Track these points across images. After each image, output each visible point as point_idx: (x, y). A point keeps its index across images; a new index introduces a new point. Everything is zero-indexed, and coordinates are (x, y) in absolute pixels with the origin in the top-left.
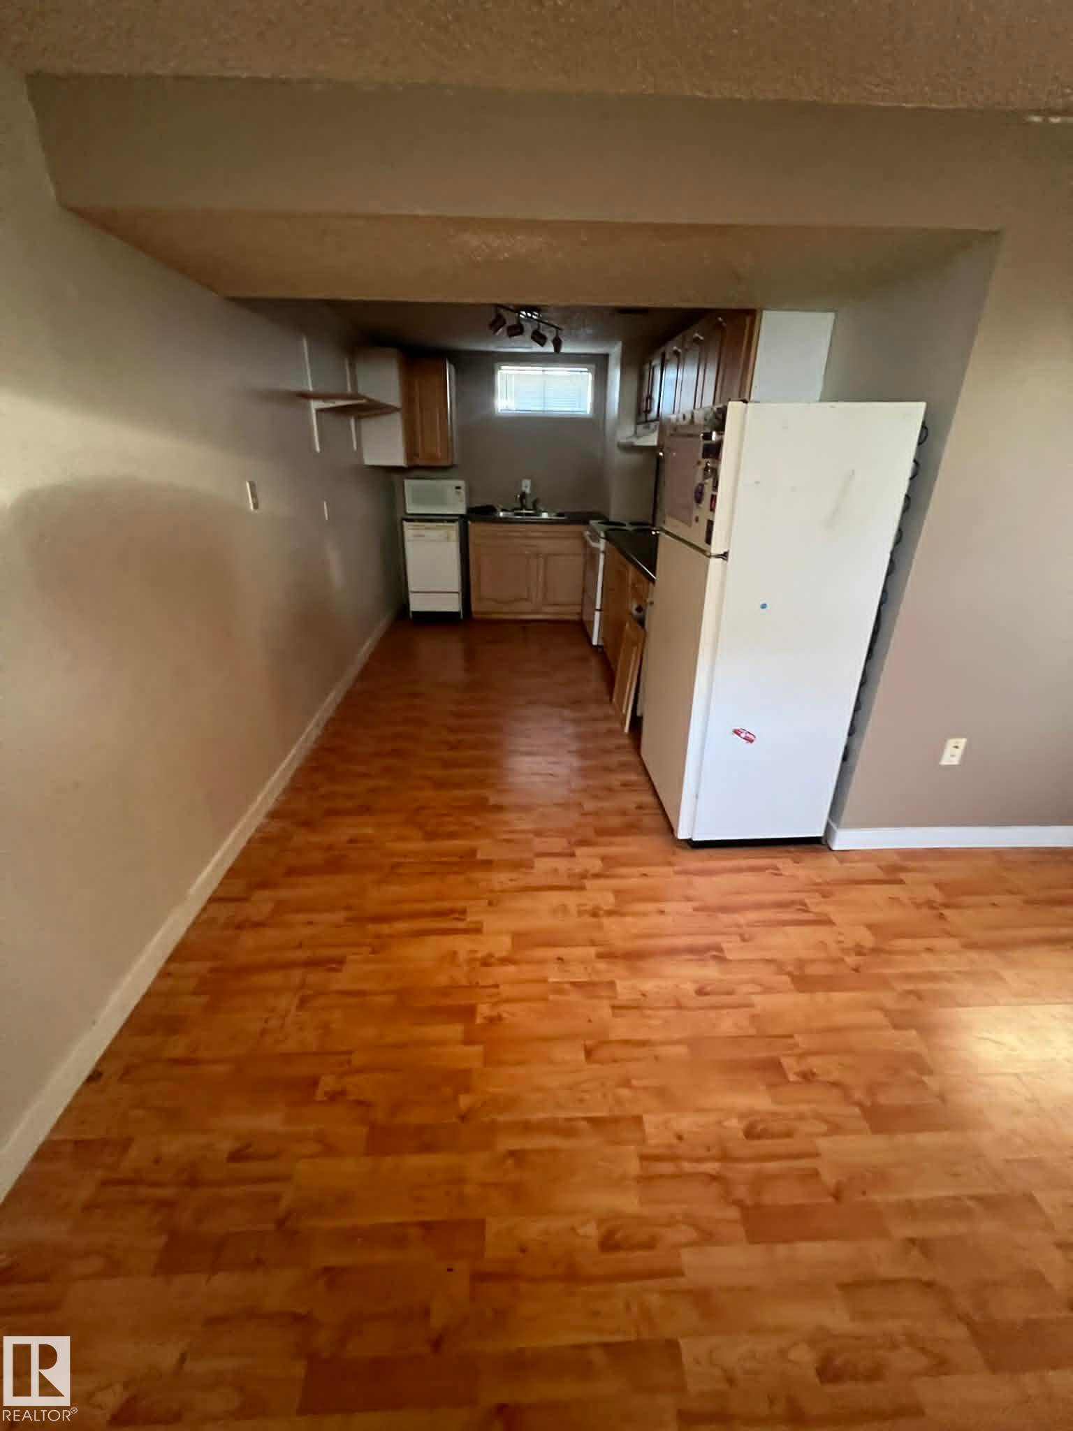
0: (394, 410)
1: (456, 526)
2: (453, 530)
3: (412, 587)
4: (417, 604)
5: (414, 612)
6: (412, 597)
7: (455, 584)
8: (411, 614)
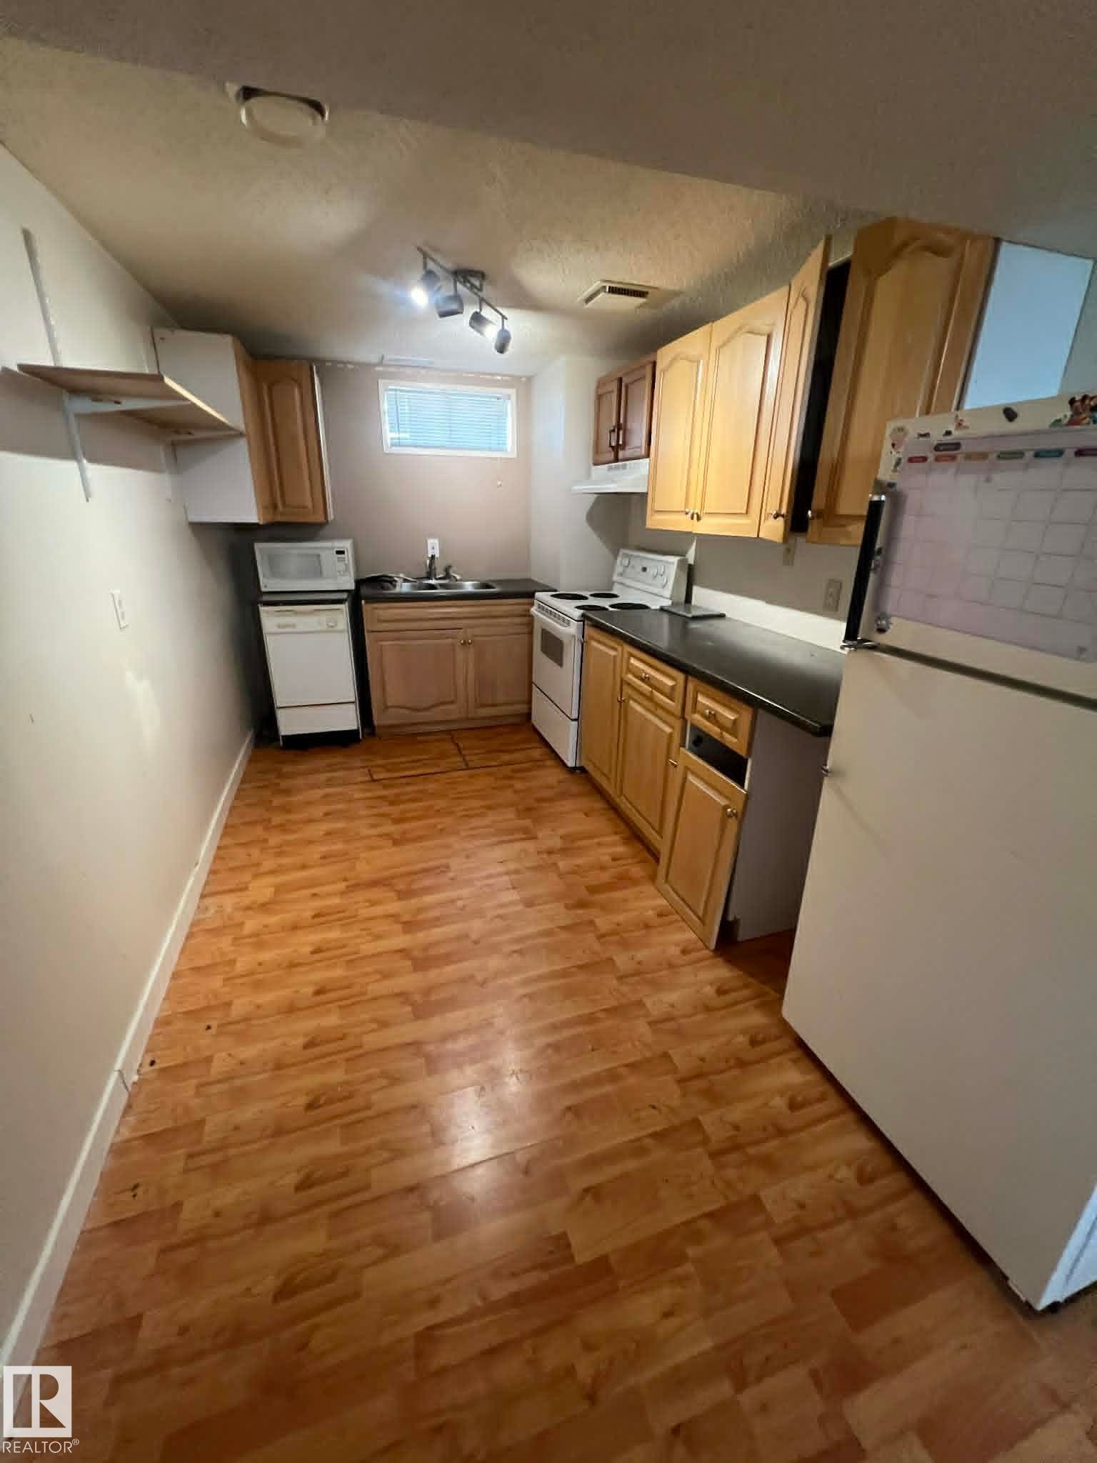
0: (241, 435)
1: (344, 607)
2: (341, 616)
3: (279, 700)
4: (289, 724)
5: (283, 736)
6: (281, 715)
7: (349, 691)
8: (281, 738)
